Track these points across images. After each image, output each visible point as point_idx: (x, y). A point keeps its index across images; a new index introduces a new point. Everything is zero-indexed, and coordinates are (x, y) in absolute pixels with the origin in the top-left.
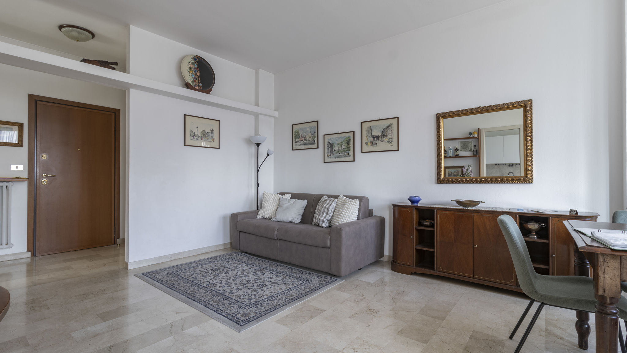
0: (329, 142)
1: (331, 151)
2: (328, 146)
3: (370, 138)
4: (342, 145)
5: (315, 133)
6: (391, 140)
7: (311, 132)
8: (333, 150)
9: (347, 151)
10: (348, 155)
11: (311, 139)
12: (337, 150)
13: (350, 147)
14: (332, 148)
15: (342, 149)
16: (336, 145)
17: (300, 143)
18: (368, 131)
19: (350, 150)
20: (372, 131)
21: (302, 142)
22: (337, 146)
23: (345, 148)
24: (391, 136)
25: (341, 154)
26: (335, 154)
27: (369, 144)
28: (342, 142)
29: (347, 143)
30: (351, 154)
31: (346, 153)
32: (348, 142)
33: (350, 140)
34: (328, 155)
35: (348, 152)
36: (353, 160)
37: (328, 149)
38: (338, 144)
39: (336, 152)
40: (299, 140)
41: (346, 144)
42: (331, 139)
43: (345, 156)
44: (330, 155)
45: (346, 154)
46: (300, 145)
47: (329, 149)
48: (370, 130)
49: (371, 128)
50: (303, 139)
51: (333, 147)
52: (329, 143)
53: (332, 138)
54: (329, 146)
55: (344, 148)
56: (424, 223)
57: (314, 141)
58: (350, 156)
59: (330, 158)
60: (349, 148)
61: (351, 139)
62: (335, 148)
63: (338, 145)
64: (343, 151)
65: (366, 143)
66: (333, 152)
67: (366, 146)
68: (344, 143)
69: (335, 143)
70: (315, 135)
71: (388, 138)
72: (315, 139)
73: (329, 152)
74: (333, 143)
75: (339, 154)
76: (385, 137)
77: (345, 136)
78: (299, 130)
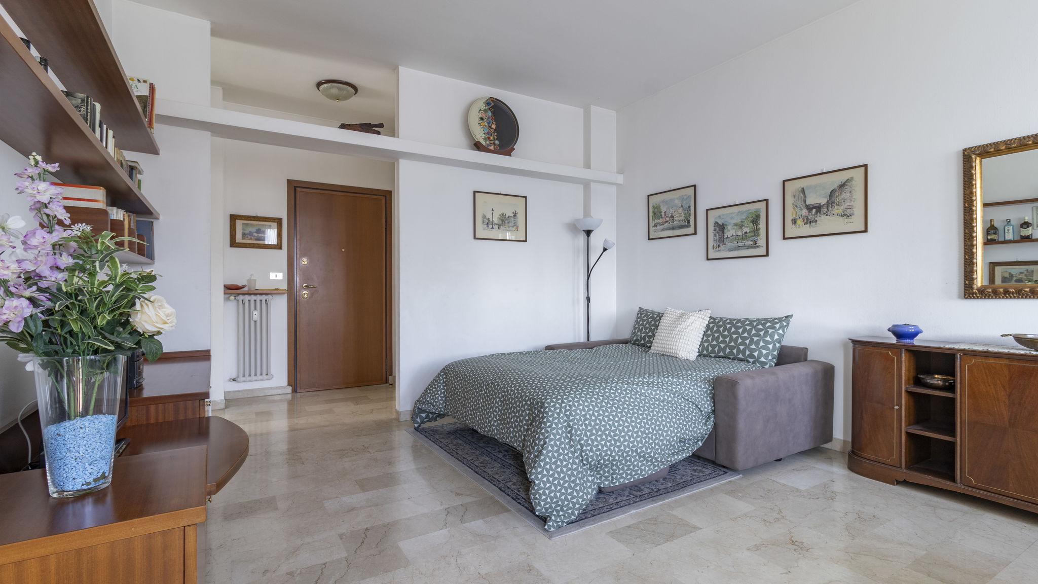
0: (716, 223)
1: (720, 238)
2: (715, 230)
3: (801, 210)
4: (742, 226)
5: (689, 207)
6: (848, 213)
7: (682, 206)
8: (725, 237)
9: (752, 236)
10: (756, 244)
11: (682, 218)
12: (733, 236)
13: (758, 230)
14: (723, 232)
15: (744, 232)
16: (729, 227)
17: (662, 227)
18: (797, 197)
19: (758, 235)
20: (805, 197)
21: (666, 225)
22: (734, 229)
23: (748, 232)
24: (848, 204)
25: (740, 244)
26: (729, 244)
27: (799, 222)
28: (742, 222)
29: (752, 222)
30: (761, 241)
31: (752, 241)
32: (755, 220)
33: (758, 217)
34: (715, 245)
35: (755, 238)
36: (765, 254)
37: (715, 235)
38: (736, 225)
39: (730, 239)
40: (660, 221)
41: (751, 225)
42: (722, 217)
43: (749, 248)
44: (719, 246)
45: (752, 243)
46: (663, 230)
47: (718, 234)
48: (802, 195)
49: (803, 191)
50: (668, 219)
51: (725, 231)
52: (716, 224)
53: (723, 215)
54: (718, 230)
55: (746, 233)
56: (928, 381)
57: (689, 221)
58: (758, 246)
59: (719, 251)
60: (756, 232)
61: (761, 214)
62: (730, 232)
63: (735, 227)
64: (745, 236)
65: (792, 220)
66: (725, 240)
67: (793, 226)
68: (746, 223)
69: (728, 224)
70: (690, 211)
71: (842, 208)
72: (690, 217)
73: (716, 241)
74: (724, 223)
75: (736, 244)
76: (836, 207)
77: (749, 210)
78: (661, 204)
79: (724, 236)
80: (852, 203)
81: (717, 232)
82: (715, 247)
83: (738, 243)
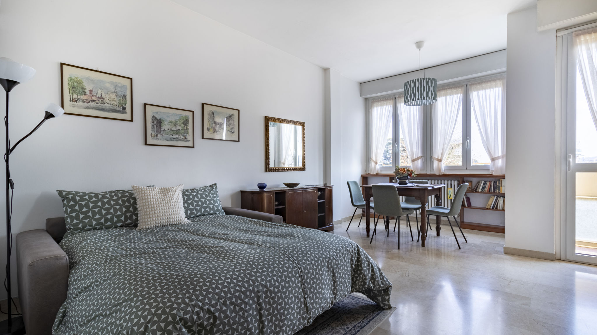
0: (154, 117)
1: (158, 129)
2: (153, 122)
3: (212, 123)
4: (176, 124)
5: (125, 96)
6: (232, 130)
7: (115, 92)
8: (163, 129)
9: (183, 133)
10: (186, 138)
11: (115, 103)
12: (169, 130)
13: (187, 129)
14: (160, 126)
15: (177, 129)
16: (166, 123)
17: (86, 105)
18: (210, 115)
19: (188, 133)
20: (214, 117)
21: (91, 104)
22: (170, 125)
23: (181, 129)
24: (232, 126)
25: (175, 137)
26: (166, 135)
27: (211, 130)
28: (176, 121)
29: (184, 123)
30: (190, 137)
31: (183, 136)
32: (186, 122)
33: (187, 121)
34: (153, 134)
35: (185, 135)
36: (192, 146)
37: (153, 126)
38: (171, 122)
39: (166, 132)
40: (83, 97)
41: (183, 125)
42: (159, 113)
43: (181, 140)
44: (157, 136)
45: (183, 137)
46: (88, 108)
47: (156, 126)
48: (212, 115)
49: (213, 113)
50: (94, 99)
51: (162, 125)
52: (154, 118)
53: (161, 112)
54: (155, 123)
55: (179, 130)
57: (124, 108)
58: (188, 141)
59: (157, 139)
60: (186, 131)
61: (189, 119)
62: (166, 126)
63: (170, 124)
64: (178, 132)
65: (208, 128)
66: (162, 132)
67: (208, 132)
68: (179, 123)
69: (165, 120)
70: (126, 99)
71: (230, 127)
72: (125, 105)
73: (154, 131)
74: (162, 119)
75: (171, 136)
77: (181, 114)
78: (84, 80)
79: (161, 129)
80: (234, 127)
81: (155, 124)
82: (153, 136)
83: (173, 135)
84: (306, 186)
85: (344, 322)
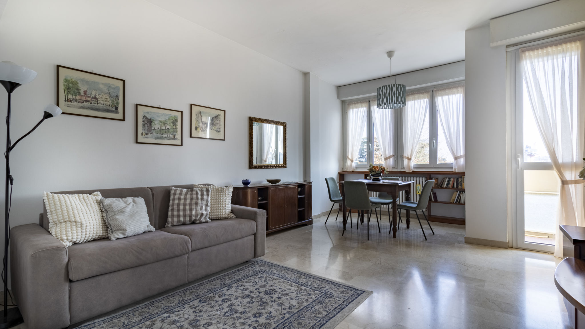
0: (144, 116)
1: (148, 129)
2: (144, 122)
3: (200, 123)
4: (166, 124)
5: (117, 96)
6: (219, 130)
7: (108, 93)
8: (153, 128)
9: (172, 132)
10: (175, 137)
11: (108, 103)
12: (158, 129)
13: (176, 129)
14: (151, 125)
15: (166, 129)
16: (156, 122)
17: (80, 104)
18: (198, 116)
19: (176, 132)
20: (201, 117)
21: (87, 104)
23: (170, 128)
24: (219, 126)
25: (164, 135)
26: (155, 134)
27: (199, 129)
28: (165, 121)
29: (173, 123)
30: (178, 136)
31: (172, 135)
32: (175, 122)
33: (176, 120)
34: (144, 133)
35: (174, 133)
36: (180, 144)
37: (144, 125)
38: (161, 122)
39: (156, 131)
40: (78, 97)
41: (172, 124)
42: (149, 113)
43: (170, 139)
44: (147, 134)
45: (172, 136)
46: (82, 107)
47: (146, 125)
48: (200, 115)
49: (200, 113)
50: (88, 99)
51: (153, 124)
52: (145, 118)
53: (151, 112)
54: (146, 122)
55: (168, 129)
57: (117, 108)
58: (176, 139)
59: (147, 137)
60: (175, 130)
61: (178, 119)
62: (156, 126)
63: (161, 123)
64: (167, 131)
65: (195, 128)
66: (152, 131)
67: (196, 131)
68: (168, 122)
69: (155, 120)
70: (118, 100)
71: (216, 127)
72: (118, 105)
73: (145, 130)
74: (152, 119)
75: (161, 135)
76: (214, 126)
77: (170, 115)
78: (79, 82)
79: (151, 128)
80: (220, 126)
81: (146, 124)
82: (144, 134)
83: (162, 134)
84: (287, 182)
85: (326, 304)
